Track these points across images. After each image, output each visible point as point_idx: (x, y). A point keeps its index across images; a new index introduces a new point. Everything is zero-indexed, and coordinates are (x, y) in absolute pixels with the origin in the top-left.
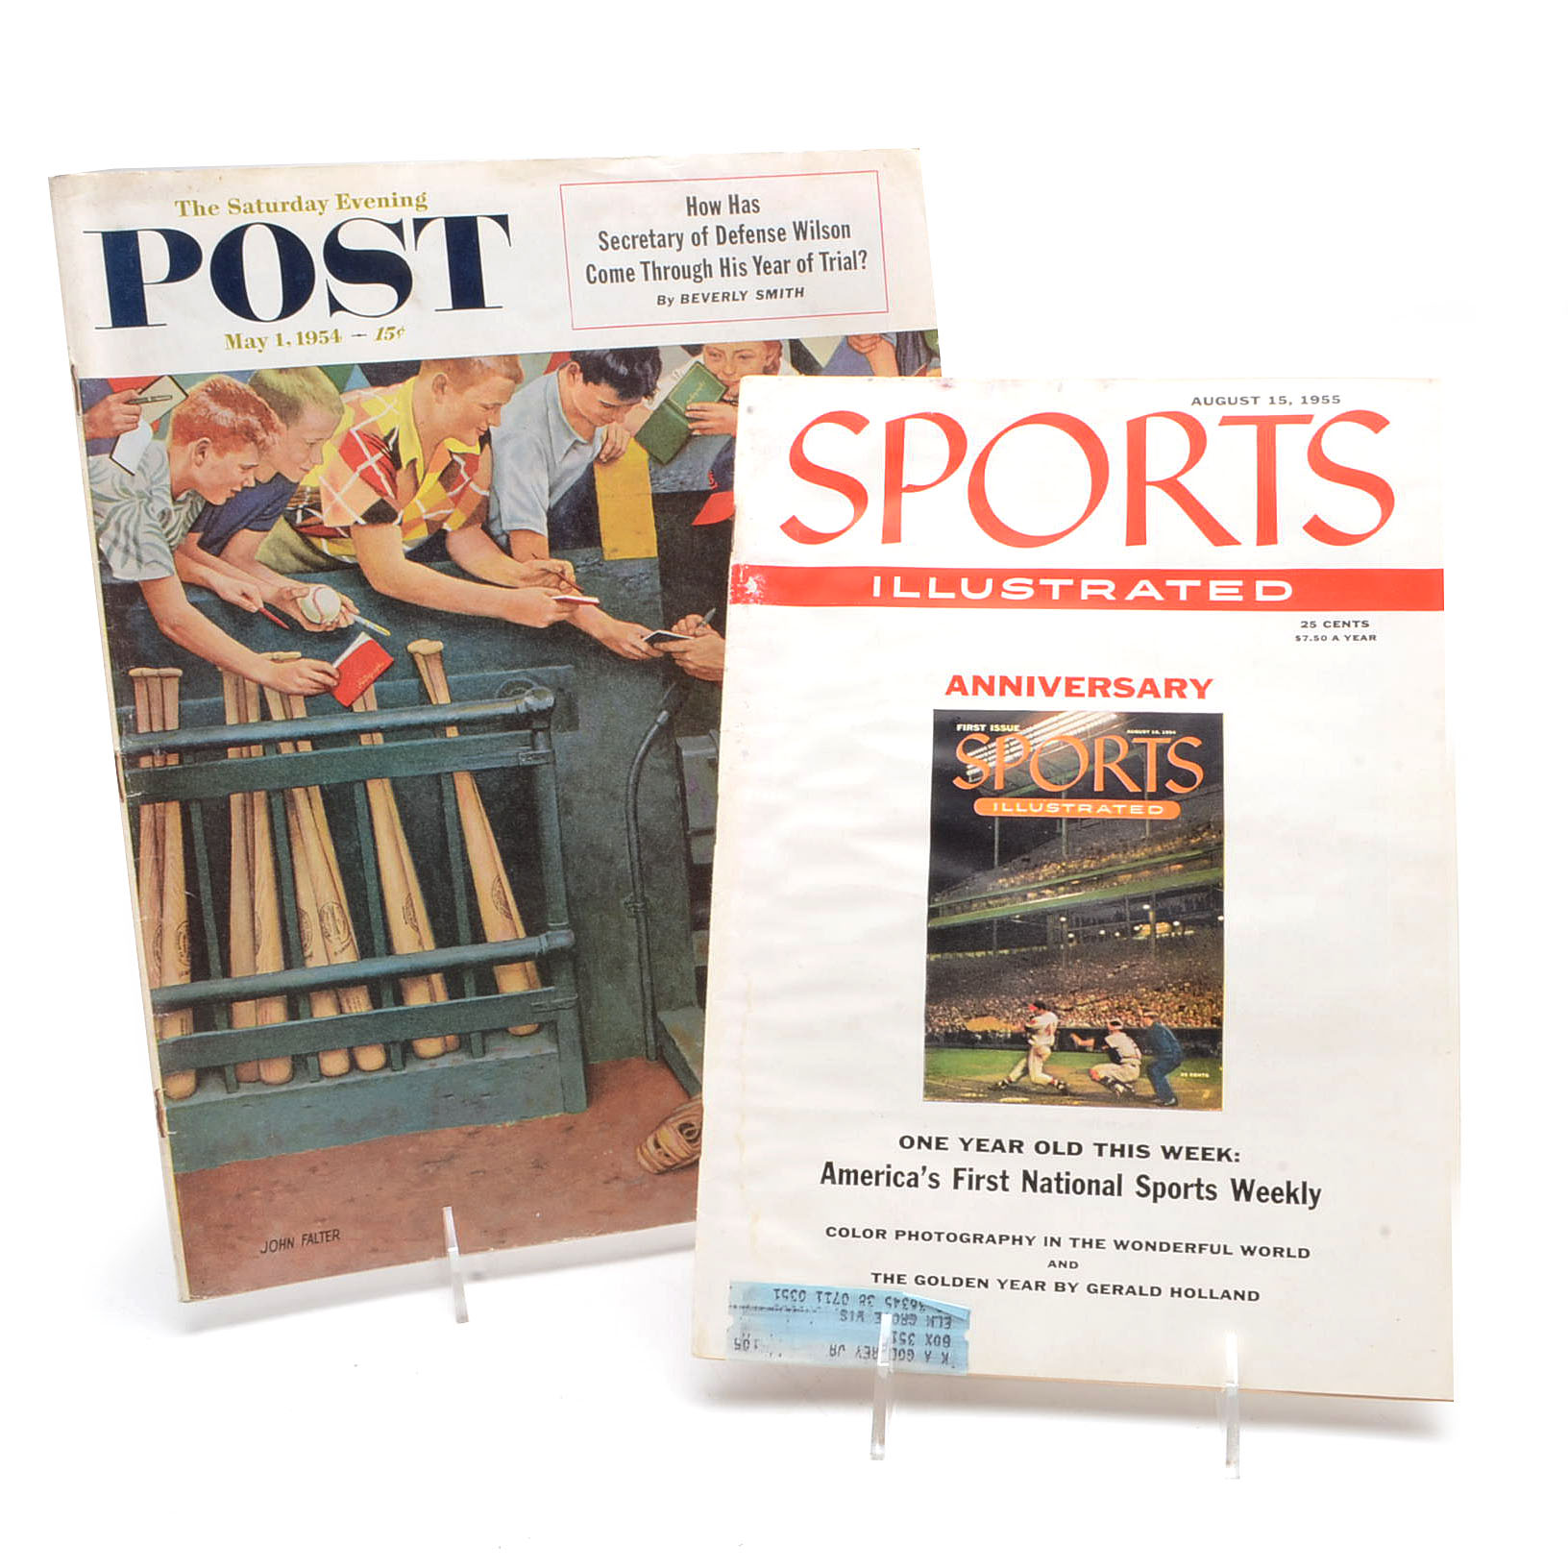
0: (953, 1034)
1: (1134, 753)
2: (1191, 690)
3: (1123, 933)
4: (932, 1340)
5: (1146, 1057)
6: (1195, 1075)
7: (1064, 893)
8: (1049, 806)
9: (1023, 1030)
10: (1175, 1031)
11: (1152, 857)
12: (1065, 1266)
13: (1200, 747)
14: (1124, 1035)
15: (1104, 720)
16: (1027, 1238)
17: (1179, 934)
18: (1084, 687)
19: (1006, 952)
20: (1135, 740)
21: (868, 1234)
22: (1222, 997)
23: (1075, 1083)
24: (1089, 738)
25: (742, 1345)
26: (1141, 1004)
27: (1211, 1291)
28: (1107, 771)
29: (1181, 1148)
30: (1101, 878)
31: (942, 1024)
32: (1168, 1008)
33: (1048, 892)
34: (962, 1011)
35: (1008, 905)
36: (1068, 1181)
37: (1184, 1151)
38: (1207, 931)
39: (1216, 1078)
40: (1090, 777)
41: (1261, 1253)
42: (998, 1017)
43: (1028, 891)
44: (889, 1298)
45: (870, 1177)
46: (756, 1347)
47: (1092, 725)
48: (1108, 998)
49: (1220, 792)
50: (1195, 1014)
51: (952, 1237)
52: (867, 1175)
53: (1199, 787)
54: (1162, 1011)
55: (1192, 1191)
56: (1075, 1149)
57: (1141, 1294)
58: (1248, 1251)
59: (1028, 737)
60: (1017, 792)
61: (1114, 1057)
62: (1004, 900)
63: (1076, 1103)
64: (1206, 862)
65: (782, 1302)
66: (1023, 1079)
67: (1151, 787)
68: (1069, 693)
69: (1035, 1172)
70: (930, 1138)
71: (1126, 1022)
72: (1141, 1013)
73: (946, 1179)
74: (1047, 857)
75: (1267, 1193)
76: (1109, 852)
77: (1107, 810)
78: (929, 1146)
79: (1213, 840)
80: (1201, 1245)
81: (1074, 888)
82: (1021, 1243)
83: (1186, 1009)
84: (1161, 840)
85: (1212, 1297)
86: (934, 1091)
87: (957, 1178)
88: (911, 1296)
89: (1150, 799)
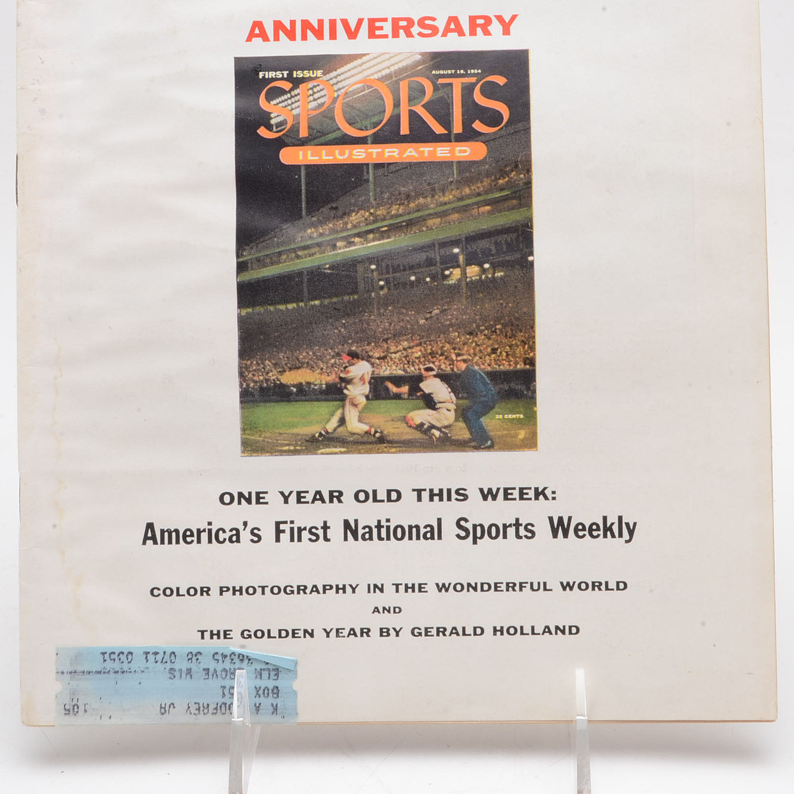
0: (268, 389)
1: (440, 94)
2: (496, 27)
3: (433, 278)
4: (261, 692)
5: (461, 402)
6: (510, 416)
7: (373, 240)
8: (354, 152)
9: (337, 380)
10: (489, 374)
11: (461, 199)
12: (389, 611)
13: (505, 85)
14: (438, 380)
15: (409, 62)
16: (351, 586)
17: (490, 276)
18: (387, 28)
19: (317, 302)
20: (441, 81)
21: (192, 592)
22: (534, 337)
23: (392, 430)
24: (393, 80)
25: (71, 710)
26: (454, 349)
27: (533, 628)
28: (413, 115)
29: (498, 489)
30: (410, 224)
31: (256, 378)
32: (481, 351)
33: (357, 240)
34: (275, 365)
35: (318, 256)
36: (388, 528)
37: (501, 492)
38: (517, 272)
39: (531, 418)
40: (395, 120)
41: (579, 587)
42: (312, 368)
43: (337, 240)
44: (217, 653)
45: (192, 535)
46: (85, 711)
47: (396, 67)
48: (420, 344)
49: (527, 130)
50: (507, 355)
51: (276, 590)
52: (188, 533)
53: (506, 126)
54: (475, 355)
55: (511, 531)
56: (394, 496)
57: (464, 634)
58: (567, 586)
59: (331, 82)
60: (323, 139)
61: (430, 402)
62: (313, 250)
63: (393, 450)
64: (514, 202)
65: (109, 665)
66: (340, 429)
67: (457, 128)
68: (372, 35)
69: (356, 521)
70: (250, 493)
71: (439, 368)
72: (454, 357)
73: (268, 533)
74: (355, 205)
75: (584, 529)
76: (417, 196)
77: (414, 154)
78: (249, 501)
79: (521, 179)
80: (521, 584)
81: (383, 235)
82: (344, 592)
83: (499, 350)
84: (468, 182)
85: (533, 633)
86: (250, 447)
87: (279, 532)
88: (238, 650)
89: (456, 141)
